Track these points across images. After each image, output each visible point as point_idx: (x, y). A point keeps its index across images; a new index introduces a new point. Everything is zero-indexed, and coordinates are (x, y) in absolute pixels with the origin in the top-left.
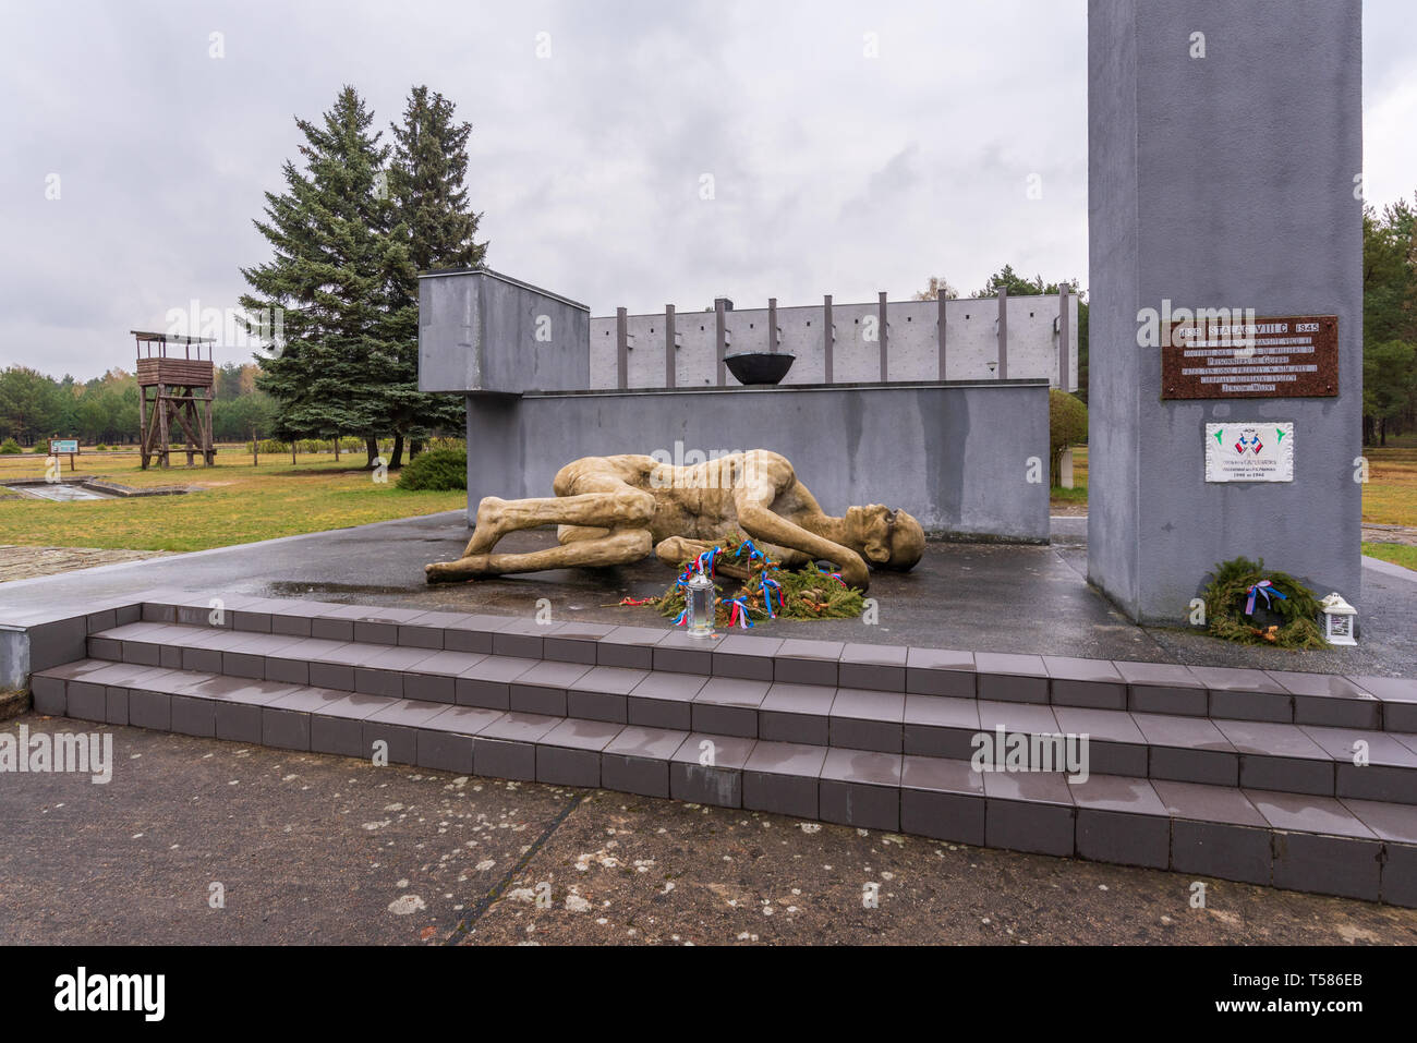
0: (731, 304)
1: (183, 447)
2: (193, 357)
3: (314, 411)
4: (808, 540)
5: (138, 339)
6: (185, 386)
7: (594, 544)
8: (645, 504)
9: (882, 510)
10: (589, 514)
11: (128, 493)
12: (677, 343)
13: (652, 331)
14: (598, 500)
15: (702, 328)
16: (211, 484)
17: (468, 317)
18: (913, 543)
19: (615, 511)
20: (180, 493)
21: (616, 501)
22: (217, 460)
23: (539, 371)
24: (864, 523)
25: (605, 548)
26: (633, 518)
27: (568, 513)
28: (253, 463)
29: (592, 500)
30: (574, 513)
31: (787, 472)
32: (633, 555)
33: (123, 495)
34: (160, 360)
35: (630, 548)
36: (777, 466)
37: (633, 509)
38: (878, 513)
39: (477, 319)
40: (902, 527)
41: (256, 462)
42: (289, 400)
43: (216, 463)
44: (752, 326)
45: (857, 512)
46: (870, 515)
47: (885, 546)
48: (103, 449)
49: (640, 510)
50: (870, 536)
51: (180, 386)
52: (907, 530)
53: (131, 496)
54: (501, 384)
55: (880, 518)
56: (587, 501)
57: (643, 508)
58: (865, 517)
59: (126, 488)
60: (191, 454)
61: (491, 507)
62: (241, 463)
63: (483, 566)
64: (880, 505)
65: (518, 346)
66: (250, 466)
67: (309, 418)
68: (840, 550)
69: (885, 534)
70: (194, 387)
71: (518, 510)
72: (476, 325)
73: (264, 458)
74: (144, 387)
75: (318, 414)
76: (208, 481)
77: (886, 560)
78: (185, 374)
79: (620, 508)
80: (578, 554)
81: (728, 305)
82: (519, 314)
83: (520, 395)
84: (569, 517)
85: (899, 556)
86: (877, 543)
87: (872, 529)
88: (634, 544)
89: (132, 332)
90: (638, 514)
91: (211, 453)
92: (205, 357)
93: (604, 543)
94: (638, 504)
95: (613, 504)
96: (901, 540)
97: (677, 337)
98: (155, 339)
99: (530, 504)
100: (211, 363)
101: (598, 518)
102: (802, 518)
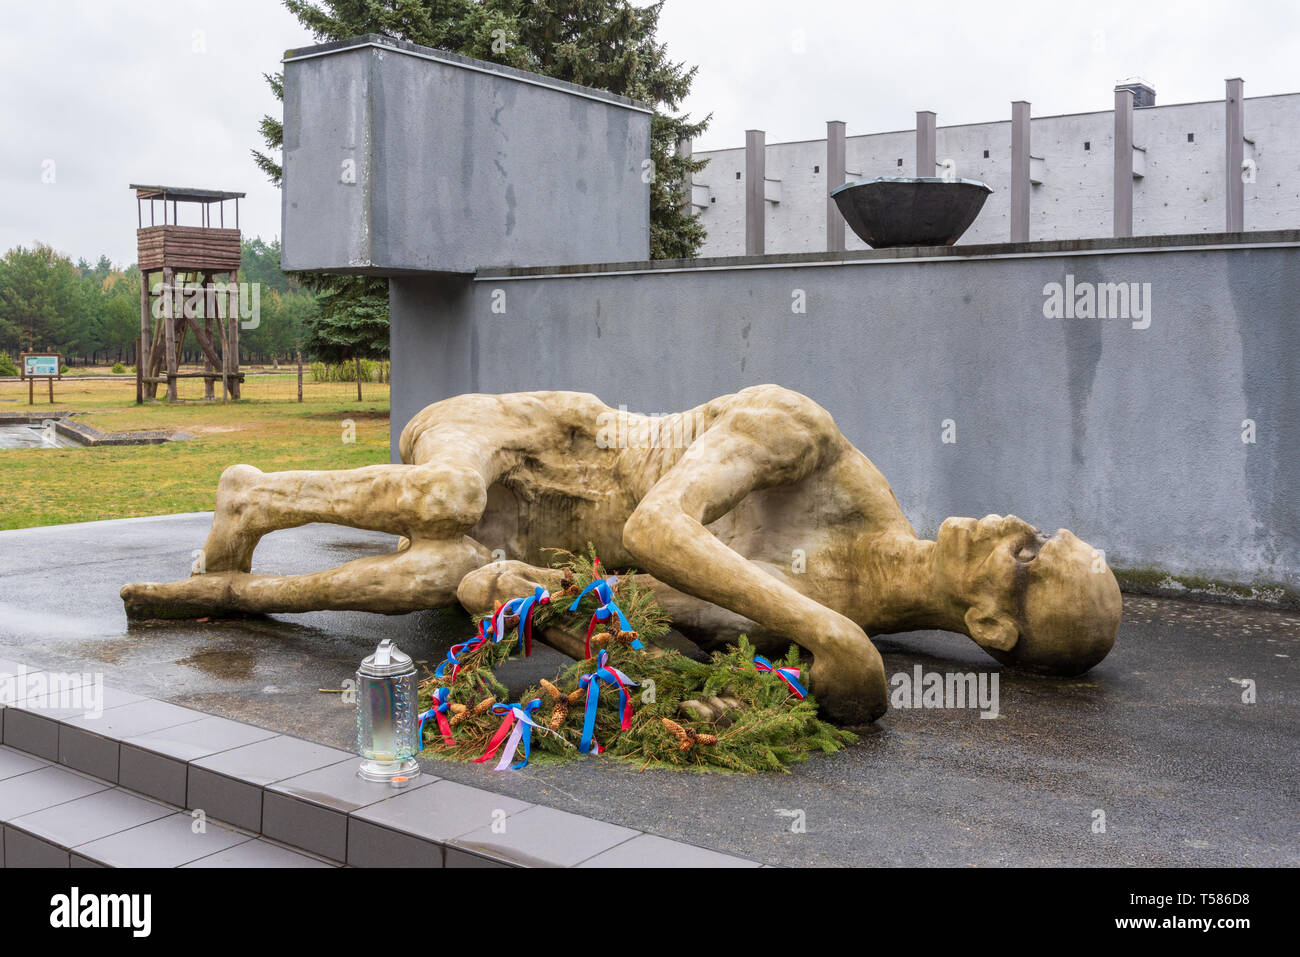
0: (1151, 94)
1: (201, 369)
2: (215, 224)
3: (359, 311)
4: (743, 585)
5: (139, 197)
6: (204, 271)
7: (371, 566)
8: (452, 491)
9: (1012, 528)
10: (364, 506)
11: (92, 439)
12: (1034, 176)
13: (986, 154)
14: (379, 479)
15: (1087, 146)
16: (206, 430)
17: (352, 130)
18: (1074, 610)
19: (399, 500)
20: (160, 441)
21: (404, 483)
22: (246, 390)
23: (516, 231)
24: (970, 558)
25: (385, 574)
26: (426, 517)
27: (338, 502)
28: (295, 397)
29: (371, 479)
30: (345, 501)
31: (803, 434)
32: (427, 594)
33: (86, 443)
34: (166, 229)
35: (419, 578)
36: (778, 420)
37: (428, 499)
38: (1001, 535)
39: (365, 133)
40: (1049, 573)
41: (300, 395)
42: (331, 291)
43: (243, 396)
44: (1191, 137)
45: (956, 530)
46: (982, 541)
47: (1008, 612)
48: (119, 370)
49: (440, 503)
50: (977, 587)
51: (197, 270)
52: (1061, 580)
53: (96, 444)
54: (419, 252)
55: (1003, 549)
56: (363, 481)
57: (444, 498)
58: (970, 543)
59: (93, 432)
60: (210, 380)
61: (235, 484)
62: (276, 397)
63: (217, 595)
64: (1010, 518)
65: (466, 184)
66: (291, 402)
67: (354, 322)
68: (808, 615)
69: (1006, 585)
70: (216, 271)
71: (272, 491)
72: (365, 144)
73: (311, 391)
74: (147, 272)
75: (368, 316)
76: (206, 424)
77: (1011, 644)
78: (201, 252)
79: (407, 497)
80: (346, 582)
81: (1142, 96)
82: (468, 123)
83: (473, 275)
84: (340, 509)
85: (1045, 640)
86: (989, 605)
87: (982, 572)
88: (427, 571)
89: (132, 187)
90: (436, 511)
91: (234, 381)
92: (230, 225)
93: (384, 566)
94: (437, 491)
95: (398, 488)
96: (1045, 601)
97: (1034, 166)
98: (159, 196)
99: (289, 482)
100: (238, 232)
101: (377, 514)
102: (853, 537)
